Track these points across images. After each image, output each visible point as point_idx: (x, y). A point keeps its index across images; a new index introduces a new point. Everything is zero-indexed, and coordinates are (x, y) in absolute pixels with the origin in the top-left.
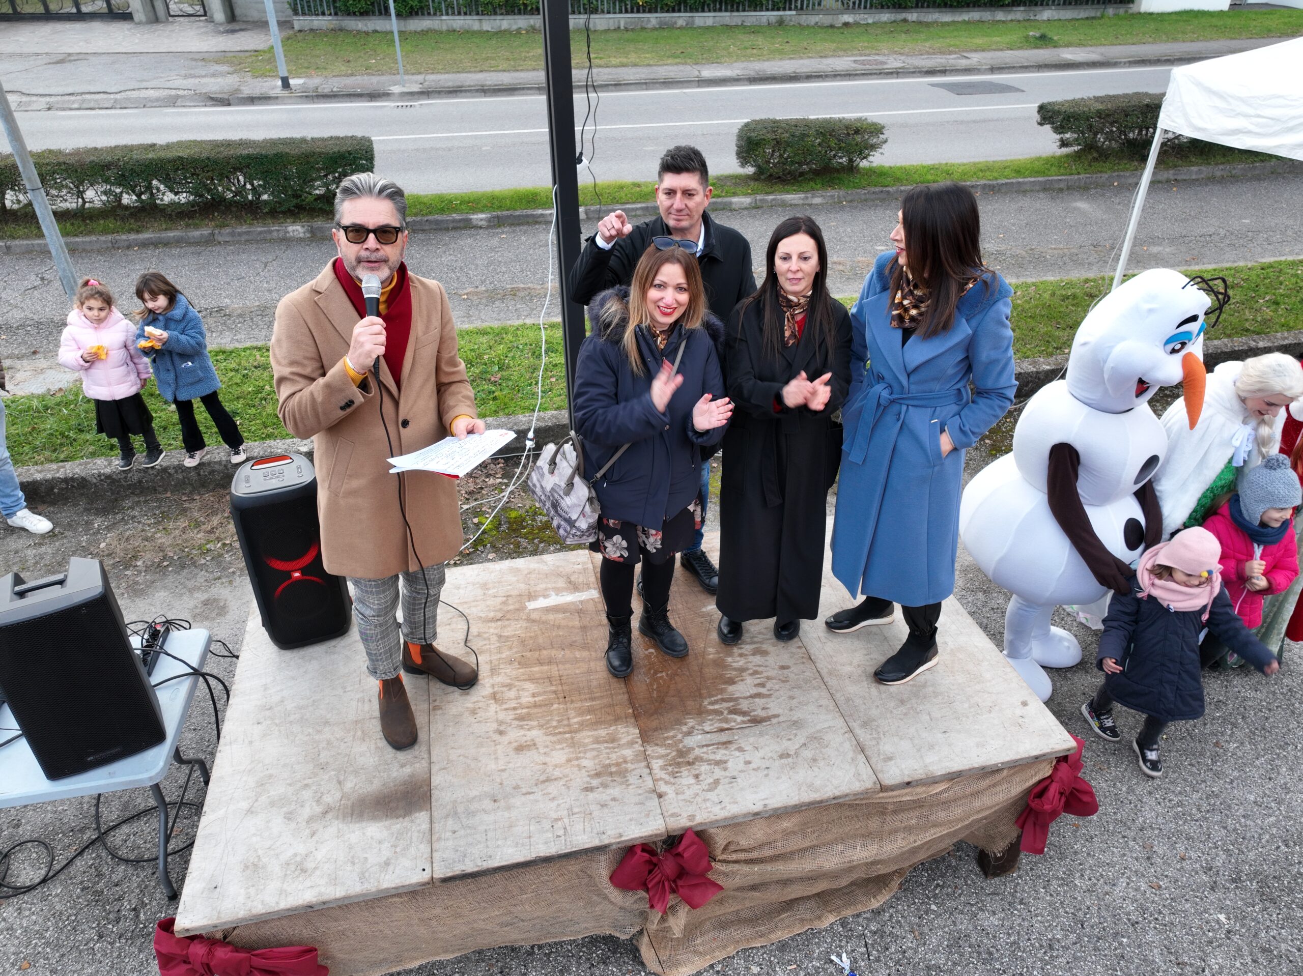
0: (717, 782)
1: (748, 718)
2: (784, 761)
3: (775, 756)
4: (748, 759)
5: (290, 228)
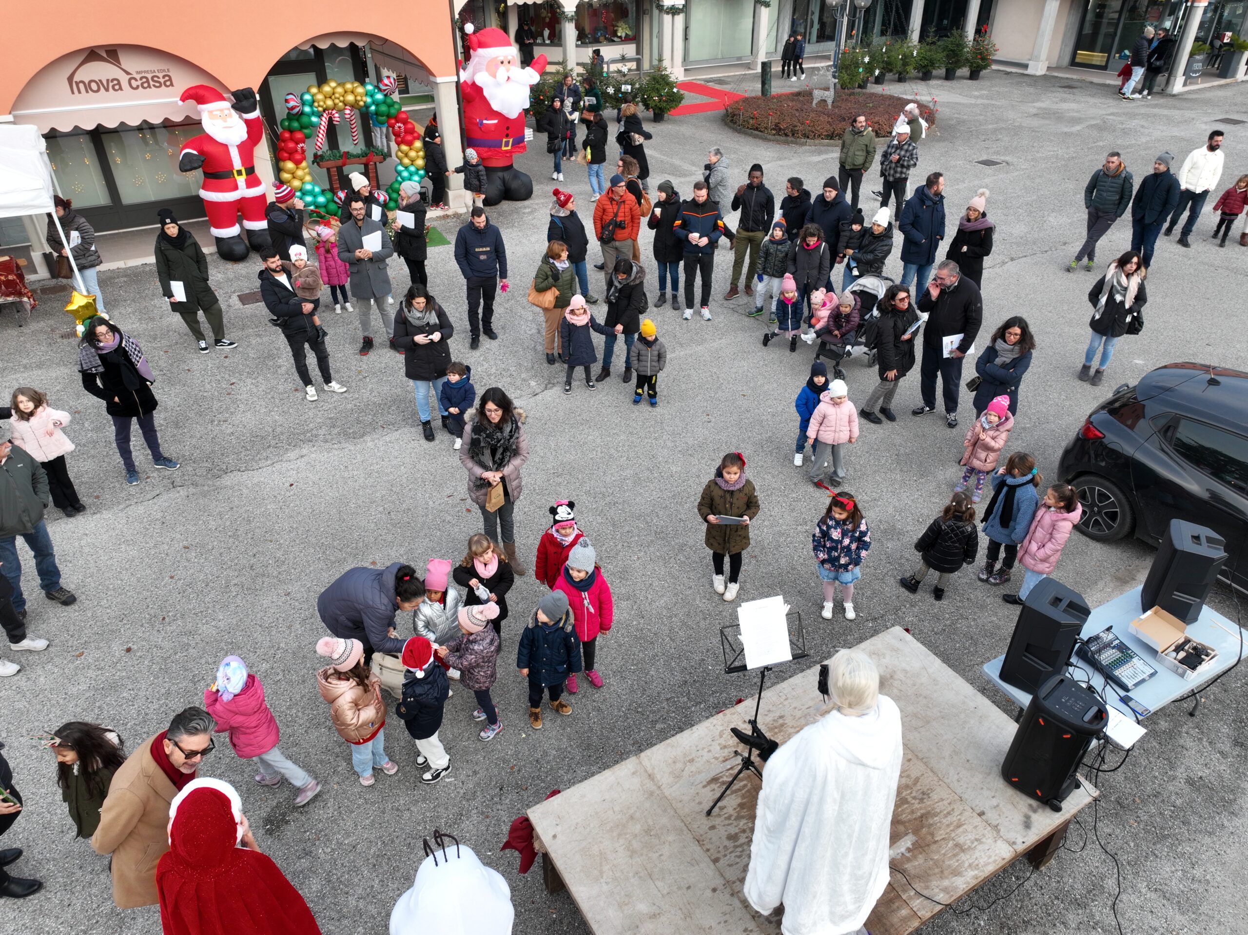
2: (690, 757)
3: (696, 759)
4: (710, 754)
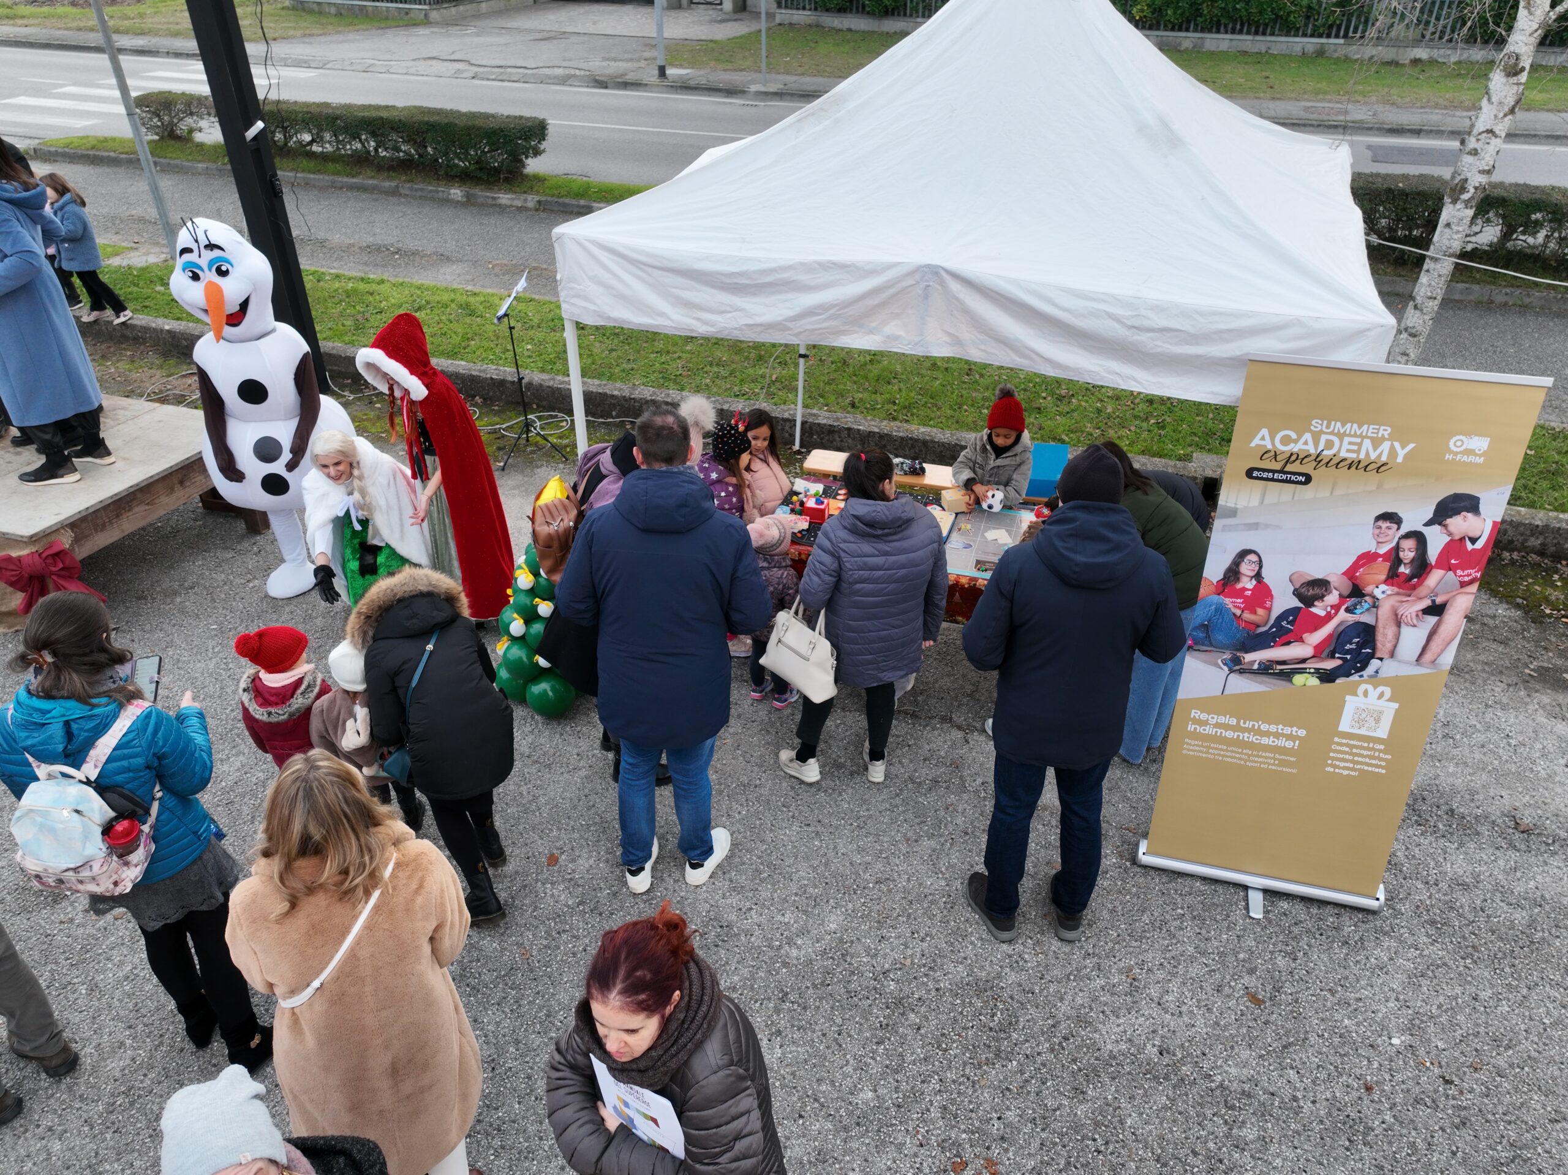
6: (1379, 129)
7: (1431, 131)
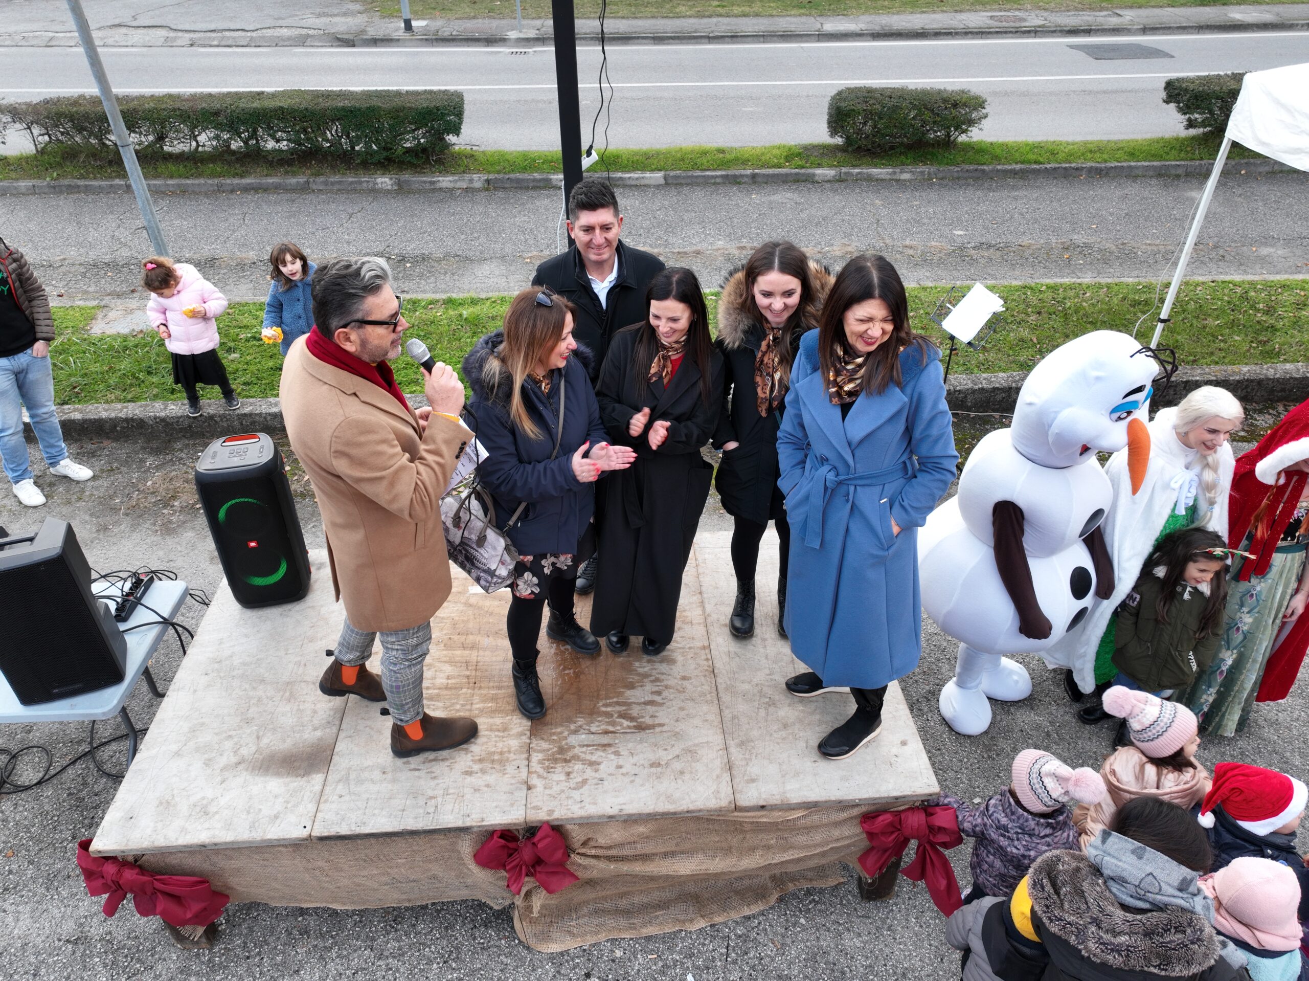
0: (585, 782)
1: (635, 724)
2: (653, 770)
3: (646, 764)
4: (621, 763)
5: (379, 180)
6: (1061, 31)
7: (1098, 30)
